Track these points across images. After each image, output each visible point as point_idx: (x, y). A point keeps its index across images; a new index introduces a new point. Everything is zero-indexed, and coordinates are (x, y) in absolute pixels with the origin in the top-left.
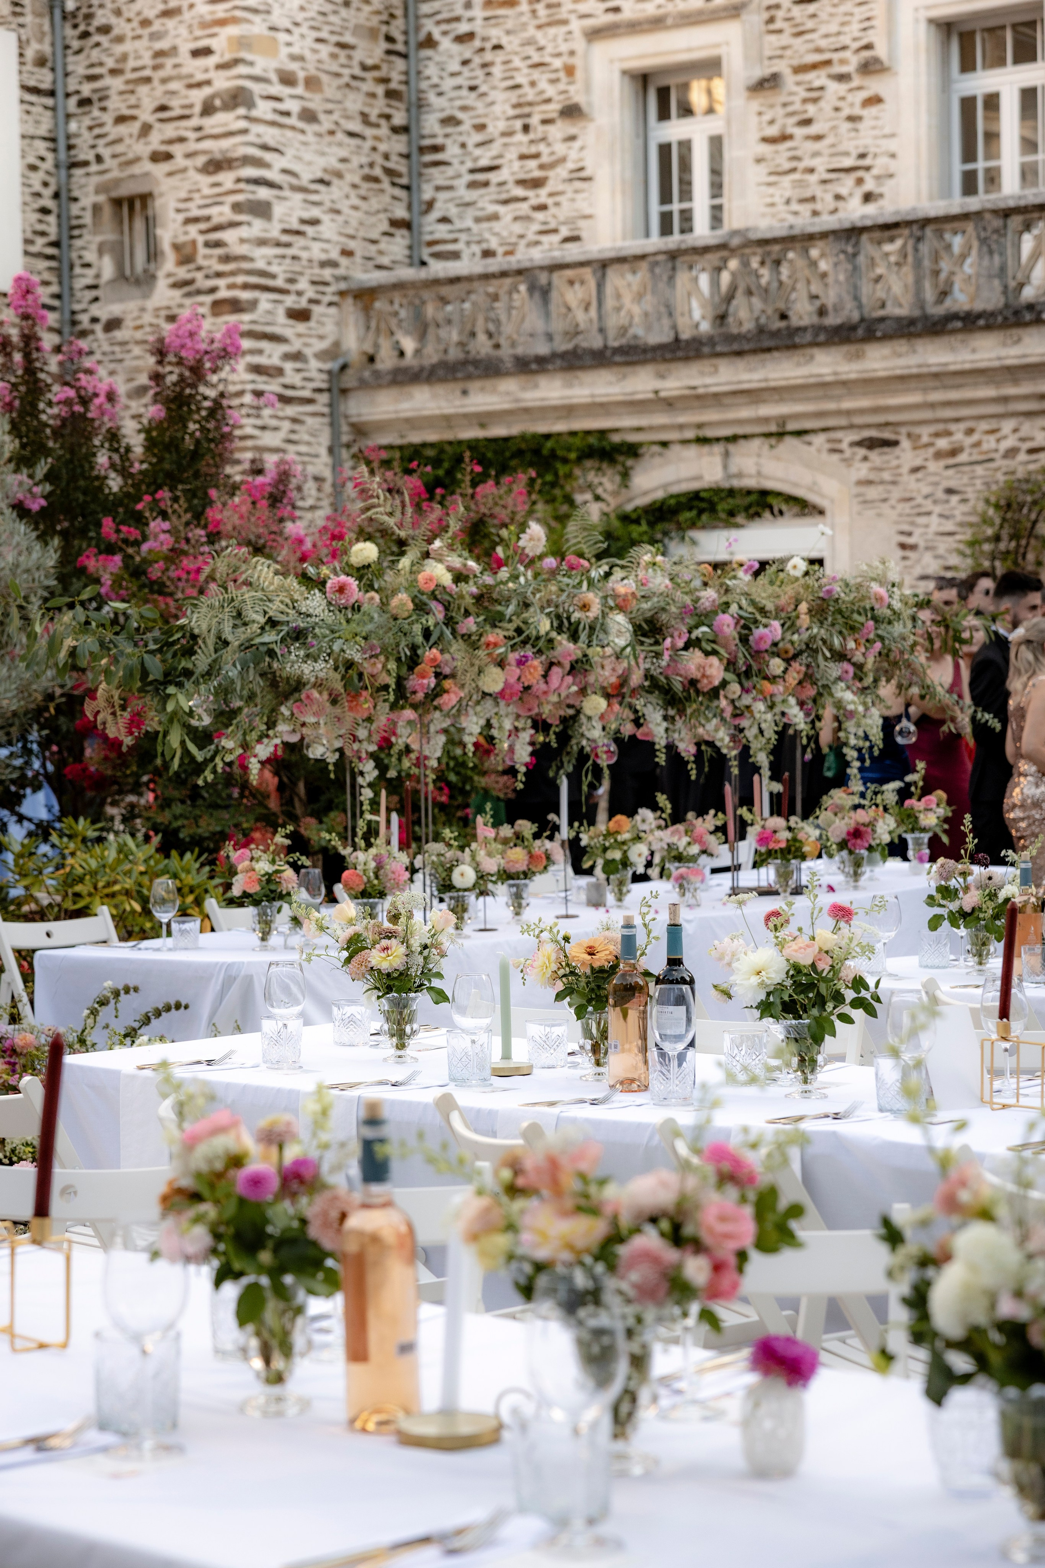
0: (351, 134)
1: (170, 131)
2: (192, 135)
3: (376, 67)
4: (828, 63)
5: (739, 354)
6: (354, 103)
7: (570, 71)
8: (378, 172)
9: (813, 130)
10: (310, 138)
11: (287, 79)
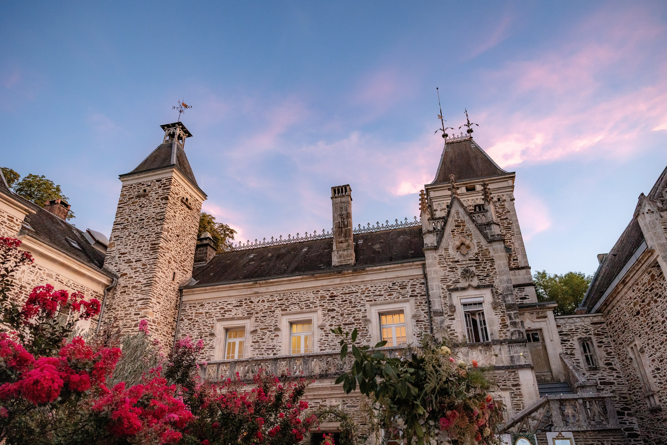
0: (164, 335)
2: (130, 331)
3: (171, 323)
4: (268, 328)
5: (249, 384)
6: (166, 329)
7: (212, 327)
8: (168, 344)
9: (263, 341)
10: (156, 334)
11: (154, 322)
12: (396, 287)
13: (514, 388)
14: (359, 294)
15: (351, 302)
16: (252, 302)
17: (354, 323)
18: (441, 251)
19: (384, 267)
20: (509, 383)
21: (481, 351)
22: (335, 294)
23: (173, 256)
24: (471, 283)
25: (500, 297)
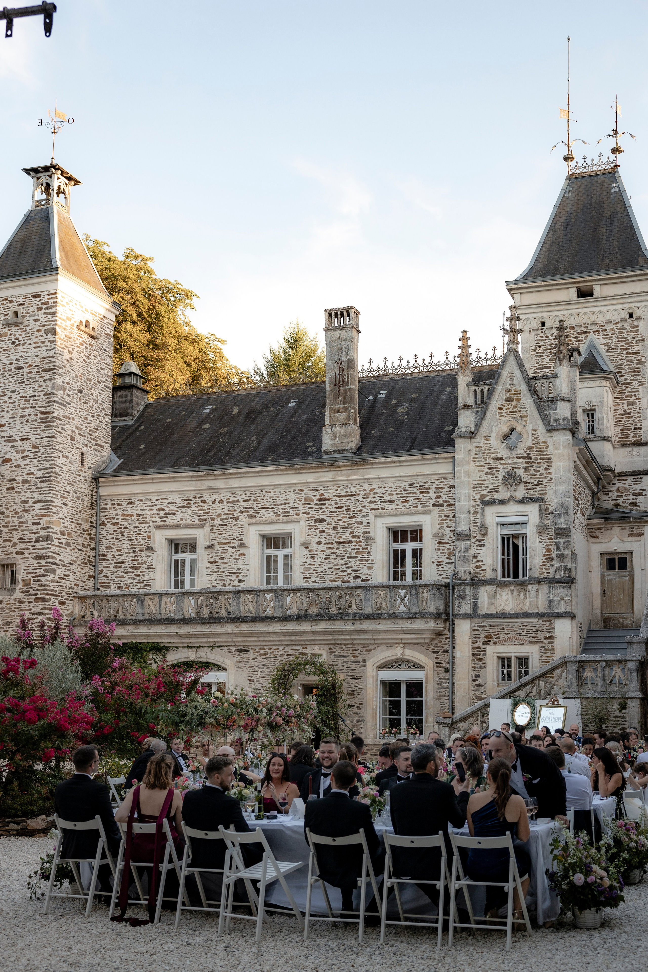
0: (79, 550)
1: (23, 546)
2: (32, 548)
3: (87, 530)
4: (229, 543)
5: (203, 623)
6: (81, 540)
7: (149, 537)
8: (86, 561)
9: (224, 561)
10: (68, 551)
11: (62, 533)
12: (415, 490)
13: (546, 642)
14: (360, 498)
15: (348, 510)
16: (204, 502)
17: (351, 542)
18: (479, 441)
19: (397, 459)
20: (541, 635)
21: (512, 591)
22: (326, 496)
23: (77, 427)
24: (513, 494)
25: (550, 517)
